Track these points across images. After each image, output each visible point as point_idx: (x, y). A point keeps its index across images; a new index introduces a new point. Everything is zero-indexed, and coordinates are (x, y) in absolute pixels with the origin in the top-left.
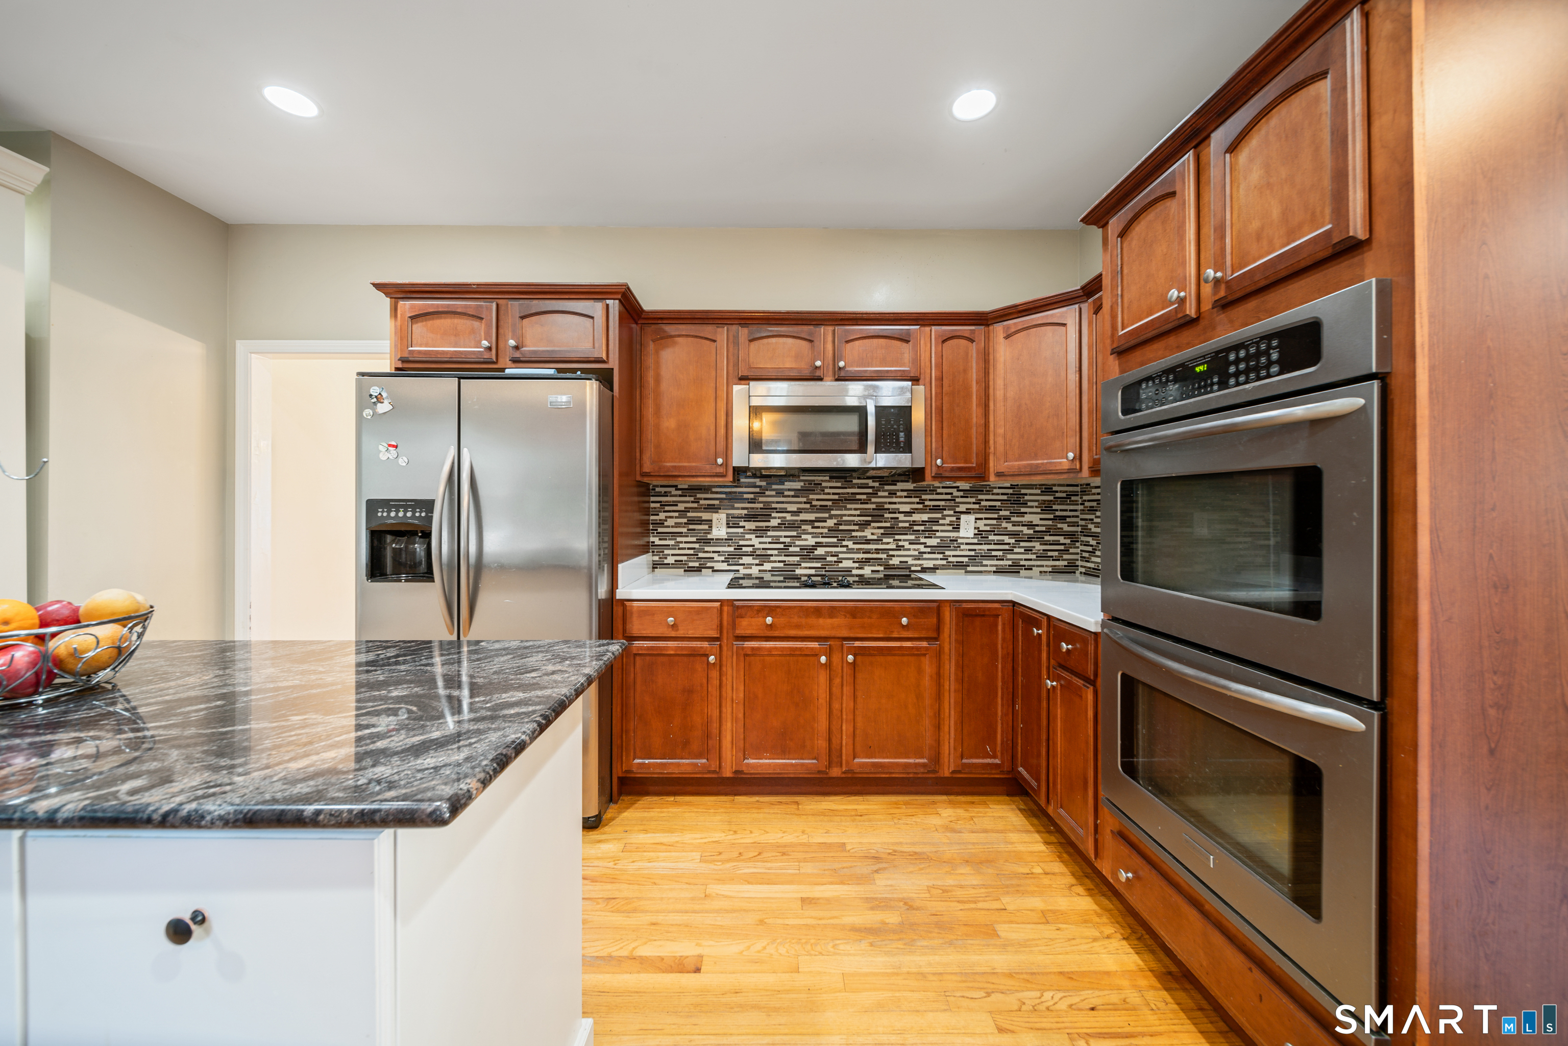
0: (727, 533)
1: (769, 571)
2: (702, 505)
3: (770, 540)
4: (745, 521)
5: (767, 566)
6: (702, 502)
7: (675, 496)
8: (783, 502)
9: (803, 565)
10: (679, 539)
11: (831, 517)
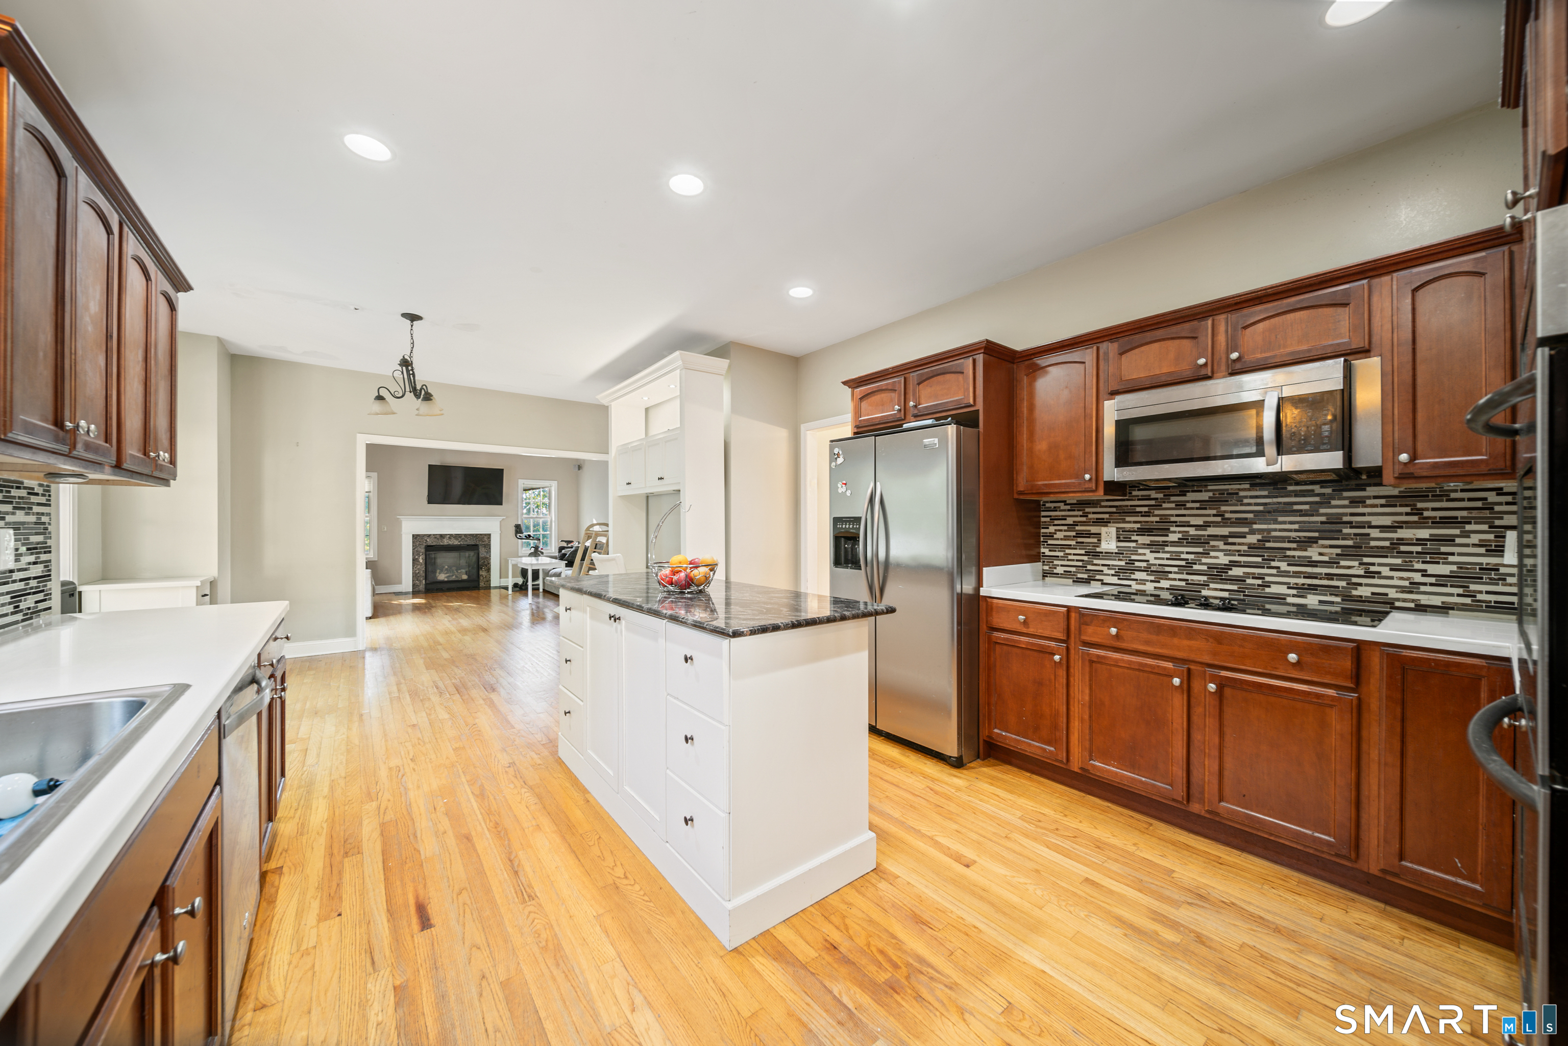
0: (1117, 547)
1: (1167, 589)
2: (1091, 519)
3: (1168, 556)
4: (1137, 535)
5: (1165, 584)
6: (1090, 516)
7: (1064, 510)
8: (1184, 515)
9: (1212, 586)
10: (1068, 551)
11: (1252, 532)
